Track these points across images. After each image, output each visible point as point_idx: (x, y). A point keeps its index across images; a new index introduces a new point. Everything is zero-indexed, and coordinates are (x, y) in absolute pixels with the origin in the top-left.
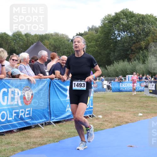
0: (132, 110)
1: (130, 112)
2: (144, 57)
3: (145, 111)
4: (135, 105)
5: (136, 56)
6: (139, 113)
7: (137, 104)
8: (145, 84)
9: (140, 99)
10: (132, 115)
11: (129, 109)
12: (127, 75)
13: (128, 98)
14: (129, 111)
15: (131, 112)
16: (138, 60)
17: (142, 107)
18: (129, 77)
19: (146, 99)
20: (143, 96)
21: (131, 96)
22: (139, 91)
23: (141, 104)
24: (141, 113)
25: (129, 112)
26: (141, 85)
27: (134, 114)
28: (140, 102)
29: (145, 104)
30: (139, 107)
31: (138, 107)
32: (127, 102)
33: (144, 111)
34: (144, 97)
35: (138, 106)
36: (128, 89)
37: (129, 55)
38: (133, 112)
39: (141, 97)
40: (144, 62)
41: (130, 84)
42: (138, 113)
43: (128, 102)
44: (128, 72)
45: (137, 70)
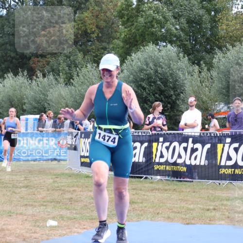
0: (30, 211)
1: (25, 217)
2: (69, 67)
3: (64, 213)
4: (40, 196)
5: (48, 63)
6: (49, 218)
7: (44, 194)
8: (70, 140)
9: (54, 182)
10: (28, 225)
11: (23, 208)
12: (23, 114)
13: (22, 179)
14: (21, 214)
15: (29, 215)
16: (54, 75)
17: (58, 202)
18: (27, 120)
19: (70, 180)
20: (63, 174)
21: (30, 172)
22: (55, 159)
23: (56, 195)
24: (53, 218)
25: (21, 217)
26: (59, 143)
27: (36, 221)
28: (53, 190)
29: (68, 196)
30: (51, 202)
31: (48, 202)
32: (19, 190)
33: (61, 213)
34: (66, 174)
35: (48, 198)
36: (24, 153)
37: (30, 58)
38: (33, 215)
39: (57, 176)
40: (69, 80)
41: (29, 139)
42: (45, 220)
43: (21, 187)
44: (25, 107)
45: (51, 100)
